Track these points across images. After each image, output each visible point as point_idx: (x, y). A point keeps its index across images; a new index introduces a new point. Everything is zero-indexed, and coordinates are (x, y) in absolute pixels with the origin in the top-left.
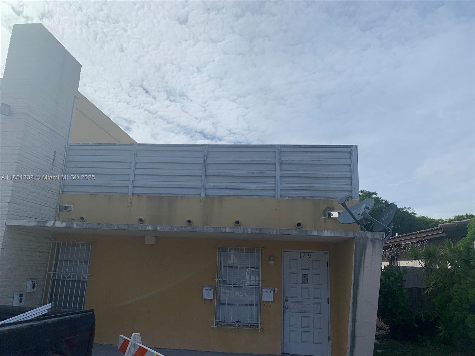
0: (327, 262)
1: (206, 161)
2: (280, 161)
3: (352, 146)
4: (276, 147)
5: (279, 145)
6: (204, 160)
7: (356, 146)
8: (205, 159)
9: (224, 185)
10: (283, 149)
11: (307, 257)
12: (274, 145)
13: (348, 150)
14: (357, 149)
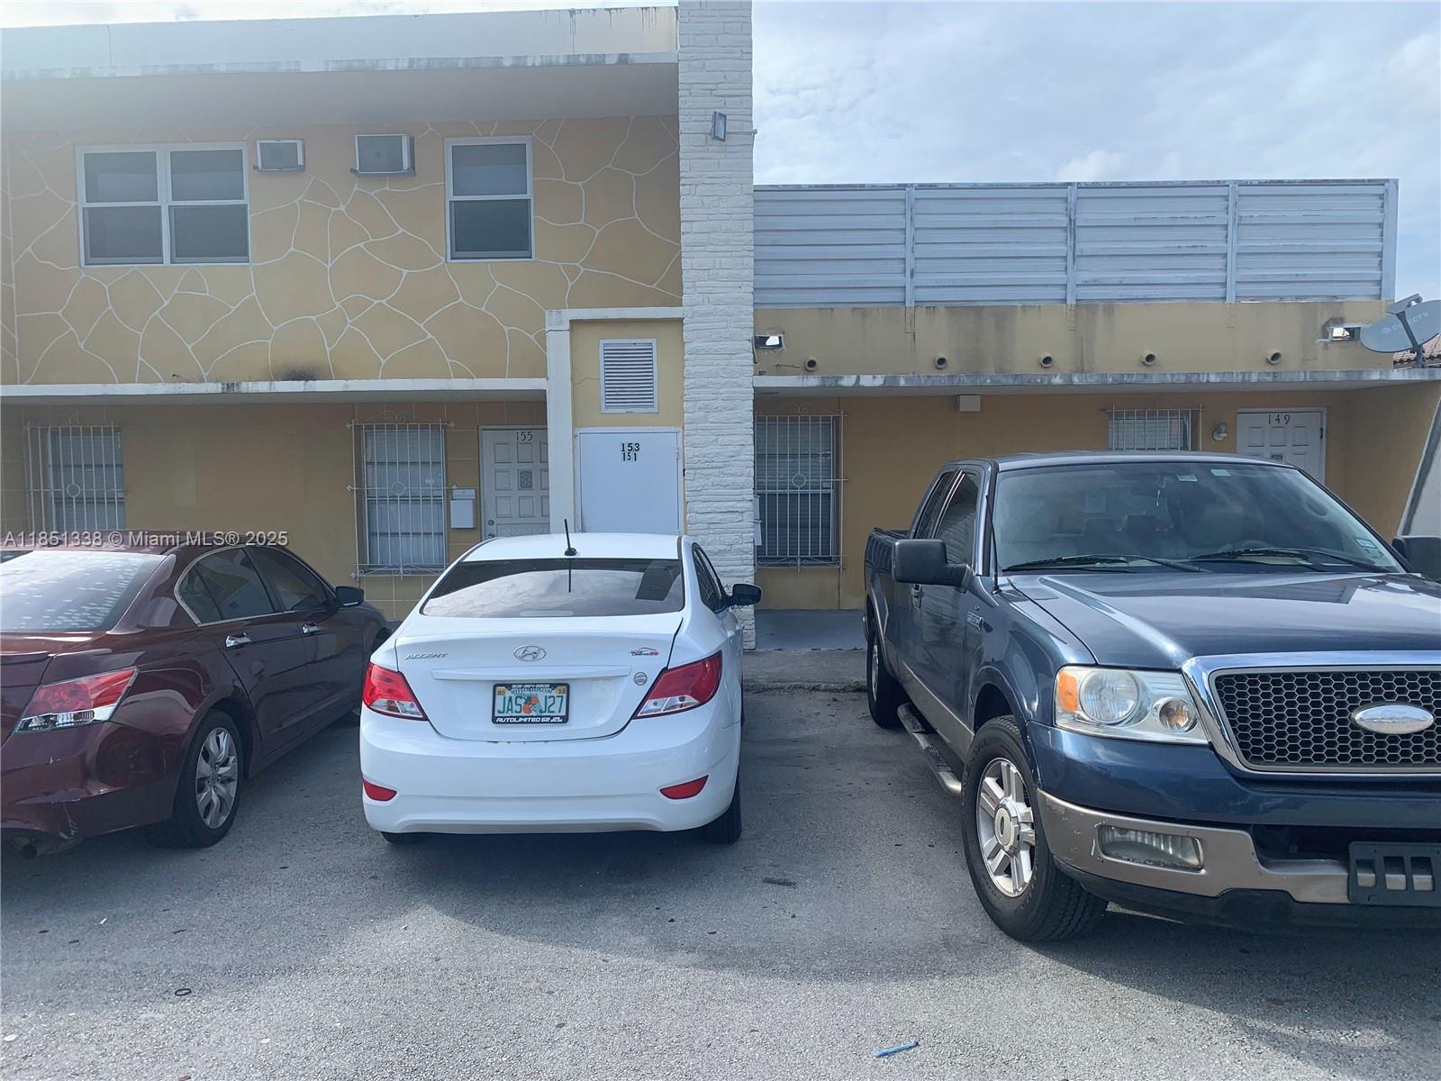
0: (1322, 429)
1: (1075, 221)
2: (1237, 218)
3: (1387, 181)
4: (1228, 186)
5: (1235, 182)
6: (1070, 220)
7: (1396, 182)
8: (1072, 218)
9: (1116, 276)
10: (1245, 190)
11: (1283, 421)
12: (1224, 182)
13: (1380, 190)
14: (1397, 189)
